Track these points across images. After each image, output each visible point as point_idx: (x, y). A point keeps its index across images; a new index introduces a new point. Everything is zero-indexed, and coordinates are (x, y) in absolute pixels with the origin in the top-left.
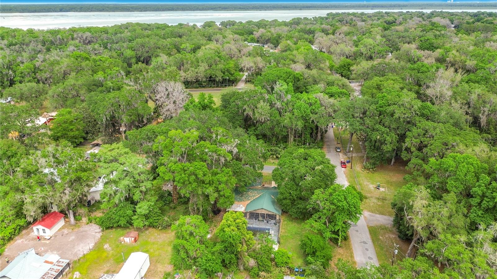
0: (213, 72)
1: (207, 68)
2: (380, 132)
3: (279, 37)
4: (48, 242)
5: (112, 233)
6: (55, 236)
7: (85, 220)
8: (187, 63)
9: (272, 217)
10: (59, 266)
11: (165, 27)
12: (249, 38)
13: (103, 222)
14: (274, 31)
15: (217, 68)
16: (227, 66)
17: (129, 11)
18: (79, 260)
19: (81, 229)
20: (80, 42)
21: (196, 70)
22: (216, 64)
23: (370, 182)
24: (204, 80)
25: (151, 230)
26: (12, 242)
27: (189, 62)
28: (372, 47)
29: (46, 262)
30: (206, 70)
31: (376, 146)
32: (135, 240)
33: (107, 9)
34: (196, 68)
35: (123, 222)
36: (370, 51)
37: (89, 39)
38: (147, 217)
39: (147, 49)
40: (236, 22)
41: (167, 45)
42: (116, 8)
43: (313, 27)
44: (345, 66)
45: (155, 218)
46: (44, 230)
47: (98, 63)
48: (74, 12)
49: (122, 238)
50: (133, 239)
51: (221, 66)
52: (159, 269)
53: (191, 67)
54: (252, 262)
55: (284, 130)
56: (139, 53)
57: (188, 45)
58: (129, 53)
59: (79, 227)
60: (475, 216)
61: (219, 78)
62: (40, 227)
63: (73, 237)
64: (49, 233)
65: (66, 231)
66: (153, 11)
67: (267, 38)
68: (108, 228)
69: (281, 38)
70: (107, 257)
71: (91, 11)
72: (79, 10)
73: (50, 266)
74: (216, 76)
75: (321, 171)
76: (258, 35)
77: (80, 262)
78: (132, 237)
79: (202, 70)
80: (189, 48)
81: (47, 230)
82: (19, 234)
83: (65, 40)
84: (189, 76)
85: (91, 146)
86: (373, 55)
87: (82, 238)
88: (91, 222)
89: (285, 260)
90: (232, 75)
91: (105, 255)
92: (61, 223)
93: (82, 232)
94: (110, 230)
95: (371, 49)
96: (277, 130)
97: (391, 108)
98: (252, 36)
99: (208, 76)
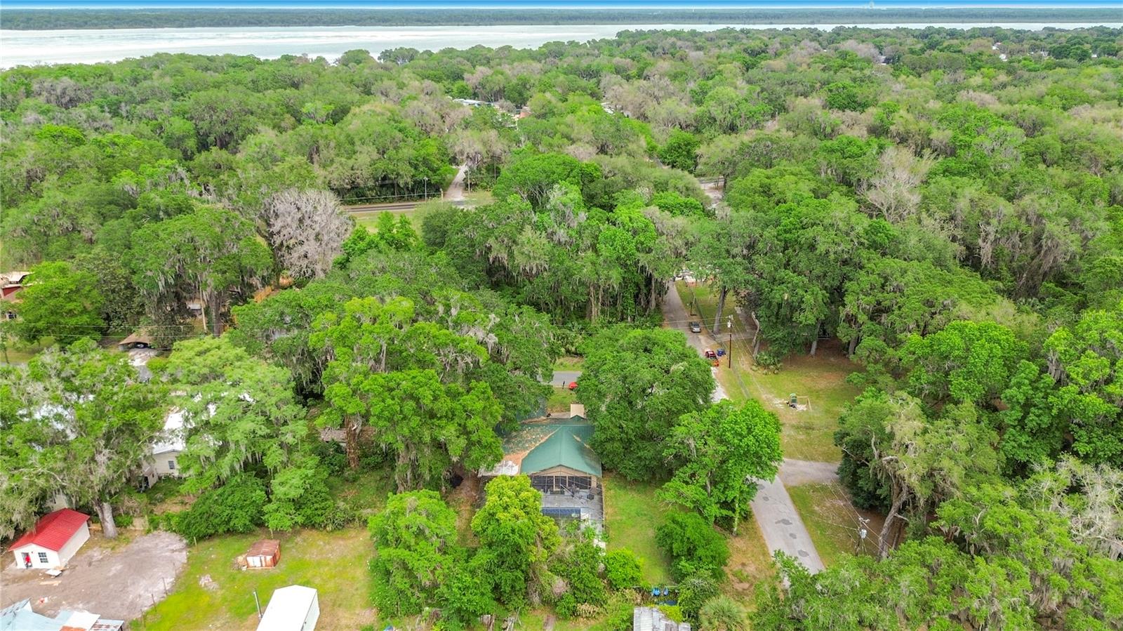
0: (391, 167)
1: (375, 156)
2: (789, 285)
3: (524, 86)
4: (56, 583)
5: (215, 551)
6: (71, 566)
7: (139, 524)
8: (328, 146)
9: (582, 482)
11: (251, 63)
12: (455, 89)
13: (188, 525)
14: (510, 73)
15: (400, 155)
16: (421, 152)
17: (149, 27)
18: (144, 617)
19: (134, 546)
20: (48, 101)
21: (351, 162)
22: (397, 148)
23: (773, 393)
24: (371, 184)
25: (307, 533)
27: (332, 144)
28: (733, 104)
30: (373, 163)
31: (783, 315)
32: (275, 562)
33: (95, 21)
34: (349, 158)
35: (240, 522)
36: (729, 112)
37: (70, 93)
38: (298, 504)
39: (223, 116)
40: (417, 52)
41: (269, 106)
42: (118, 19)
43: (595, 63)
44: (680, 148)
45: (316, 506)
46: (42, 555)
47: (109, 150)
48: (11, 29)
49: (240, 559)
50: (269, 558)
51: (407, 152)
52: (343, 622)
53: (338, 155)
54: (559, 585)
55: (581, 289)
56: (204, 126)
57: (319, 104)
58: (179, 125)
59: (128, 541)
60: (1014, 447)
61: (406, 179)
62: (33, 549)
63: (119, 567)
64: (55, 561)
65: (96, 554)
66: (210, 26)
67: (497, 88)
68: (201, 538)
69: (528, 86)
70: (210, 605)
71: (55, 27)
72: (22, 25)
74: (398, 174)
75: (685, 375)
76: (474, 81)
77: (149, 622)
78: (265, 554)
79: (364, 163)
80: (323, 113)
81: (51, 555)
83: (10, 97)
84: (335, 175)
85: (121, 349)
86: (738, 122)
87: (140, 566)
88: (156, 528)
89: (630, 572)
90: (434, 171)
91: (205, 600)
92: (82, 535)
93: (138, 552)
94: (206, 544)
95: (733, 108)
96: (566, 290)
97: (810, 233)
98: (460, 83)
99: (380, 175)
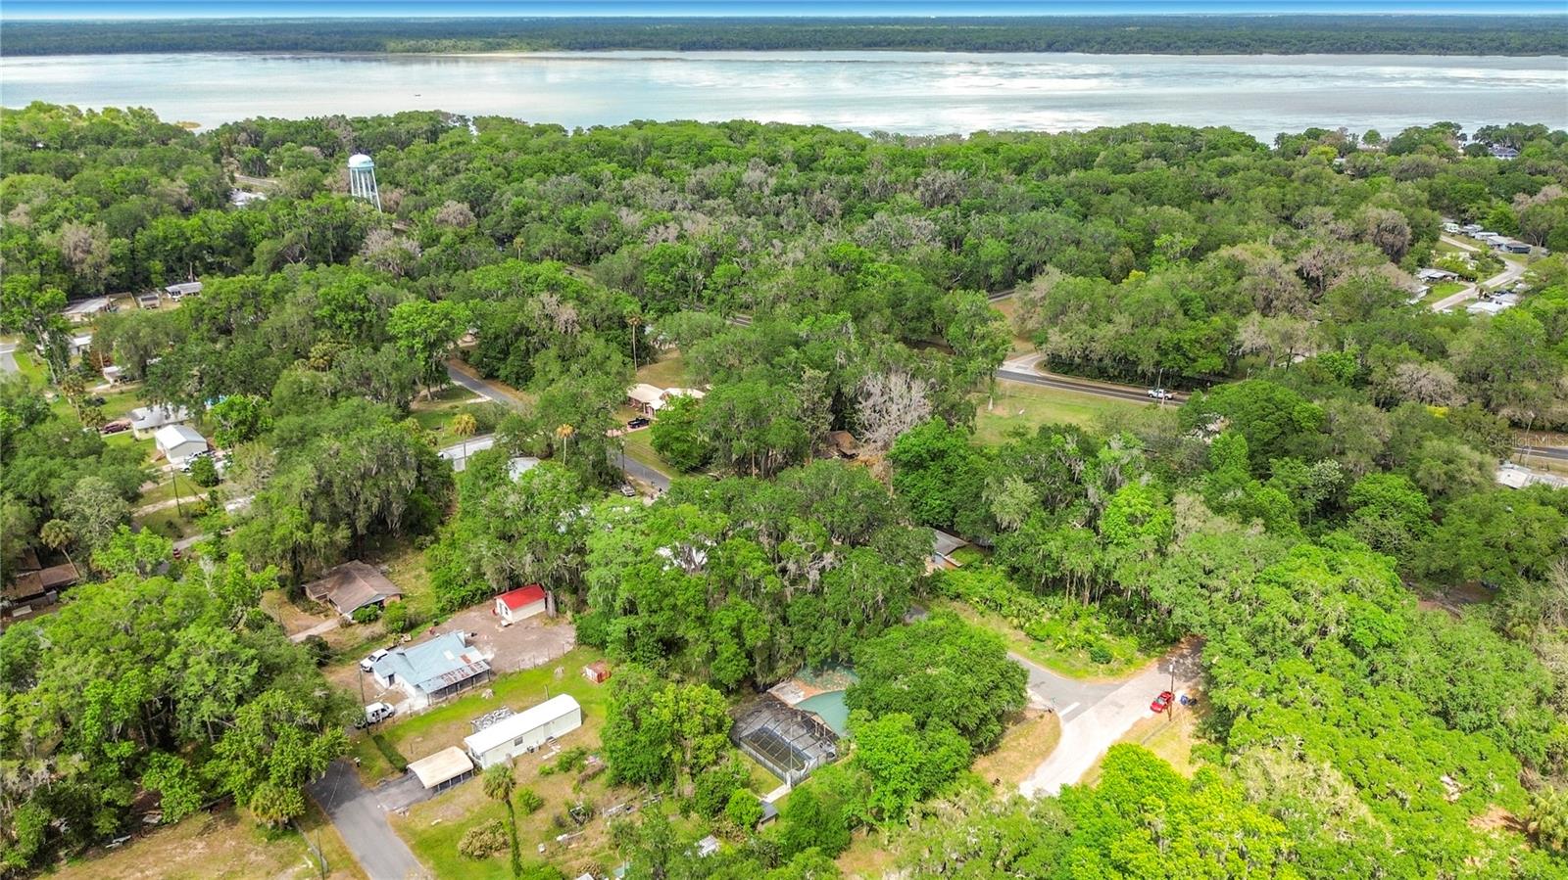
0: (1131, 347)
1: (1125, 329)
4: (501, 630)
5: (587, 654)
6: (518, 624)
7: (566, 616)
10: (473, 669)
13: (586, 630)
16: (1176, 336)
18: (511, 674)
19: (553, 629)
24: (1106, 362)
26: (465, 611)
29: (464, 658)
30: (1120, 337)
32: (600, 679)
34: (1092, 327)
46: (506, 609)
49: (586, 667)
51: (1162, 333)
59: (553, 624)
62: (503, 603)
63: (535, 637)
64: (510, 617)
65: (535, 623)
70: (546, 687)
73: (463, 664)
74: (1140, 358)
77: (509, 678)
78: (596, 671)
81: (510, 610)
82: (480, 602)
87: (540, 644)
88: (572, 623)
92: (537, 608)
93: (550, 633)
94: (582, 647)
96: (1028, 558)
99: (1119, 353)
